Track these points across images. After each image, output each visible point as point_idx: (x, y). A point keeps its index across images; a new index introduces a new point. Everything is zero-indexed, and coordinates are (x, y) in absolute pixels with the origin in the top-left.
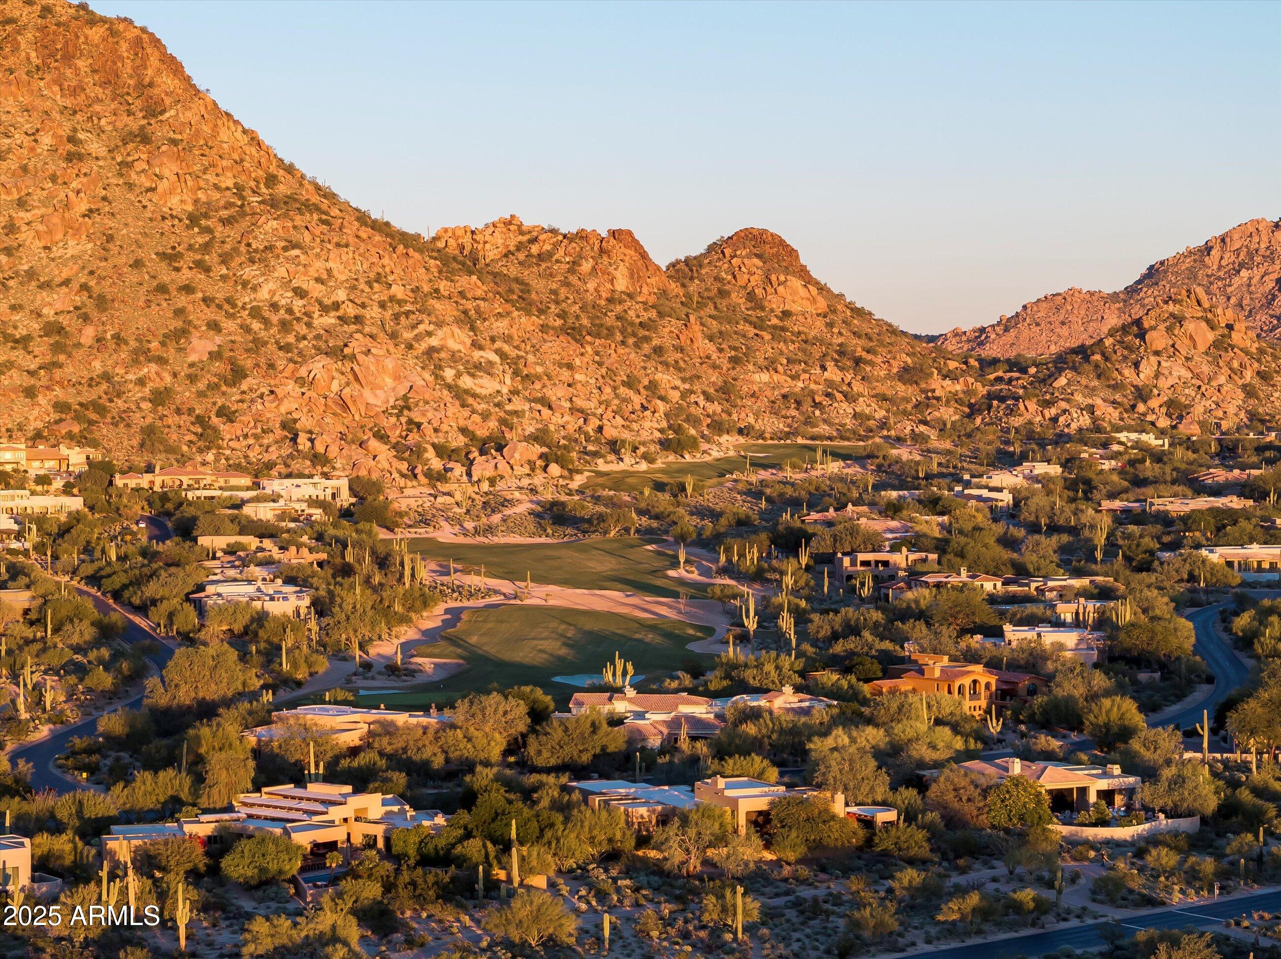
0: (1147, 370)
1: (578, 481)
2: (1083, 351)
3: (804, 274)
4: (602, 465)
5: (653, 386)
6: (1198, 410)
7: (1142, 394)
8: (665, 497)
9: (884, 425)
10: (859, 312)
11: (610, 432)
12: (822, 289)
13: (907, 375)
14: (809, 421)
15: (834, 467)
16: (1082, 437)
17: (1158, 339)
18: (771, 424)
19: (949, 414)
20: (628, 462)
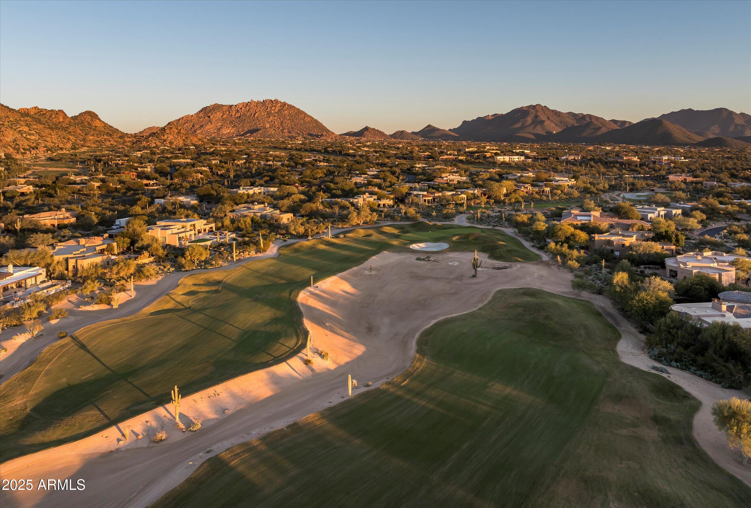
0: (166, 137)
1: (54, 154)
2: (154, 133)
3: (99, 119)
4: (59, 152)
5: (69, 139)
6: (175, 143)
7: (165, 141)
8: (73, 157)
9: (116, 146)
10: (111, 127)
11: (60, 146)
12: (103, 122)
13: (120, 137)
14: (101, 145)
15: (107, 152)
16: (154, 147)
17: (168, 131)
18: (94, 146)
19: (129, 144)
20: (64, 151)
